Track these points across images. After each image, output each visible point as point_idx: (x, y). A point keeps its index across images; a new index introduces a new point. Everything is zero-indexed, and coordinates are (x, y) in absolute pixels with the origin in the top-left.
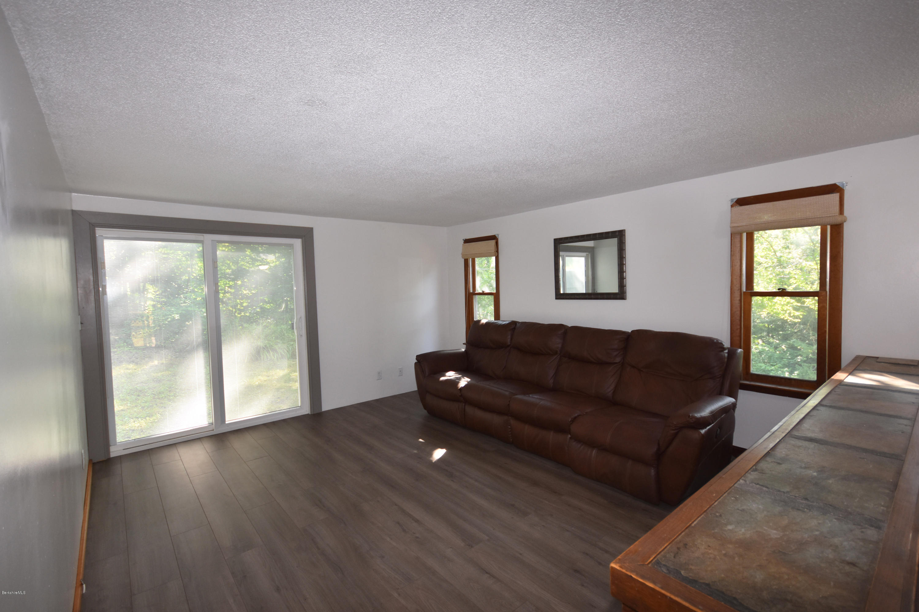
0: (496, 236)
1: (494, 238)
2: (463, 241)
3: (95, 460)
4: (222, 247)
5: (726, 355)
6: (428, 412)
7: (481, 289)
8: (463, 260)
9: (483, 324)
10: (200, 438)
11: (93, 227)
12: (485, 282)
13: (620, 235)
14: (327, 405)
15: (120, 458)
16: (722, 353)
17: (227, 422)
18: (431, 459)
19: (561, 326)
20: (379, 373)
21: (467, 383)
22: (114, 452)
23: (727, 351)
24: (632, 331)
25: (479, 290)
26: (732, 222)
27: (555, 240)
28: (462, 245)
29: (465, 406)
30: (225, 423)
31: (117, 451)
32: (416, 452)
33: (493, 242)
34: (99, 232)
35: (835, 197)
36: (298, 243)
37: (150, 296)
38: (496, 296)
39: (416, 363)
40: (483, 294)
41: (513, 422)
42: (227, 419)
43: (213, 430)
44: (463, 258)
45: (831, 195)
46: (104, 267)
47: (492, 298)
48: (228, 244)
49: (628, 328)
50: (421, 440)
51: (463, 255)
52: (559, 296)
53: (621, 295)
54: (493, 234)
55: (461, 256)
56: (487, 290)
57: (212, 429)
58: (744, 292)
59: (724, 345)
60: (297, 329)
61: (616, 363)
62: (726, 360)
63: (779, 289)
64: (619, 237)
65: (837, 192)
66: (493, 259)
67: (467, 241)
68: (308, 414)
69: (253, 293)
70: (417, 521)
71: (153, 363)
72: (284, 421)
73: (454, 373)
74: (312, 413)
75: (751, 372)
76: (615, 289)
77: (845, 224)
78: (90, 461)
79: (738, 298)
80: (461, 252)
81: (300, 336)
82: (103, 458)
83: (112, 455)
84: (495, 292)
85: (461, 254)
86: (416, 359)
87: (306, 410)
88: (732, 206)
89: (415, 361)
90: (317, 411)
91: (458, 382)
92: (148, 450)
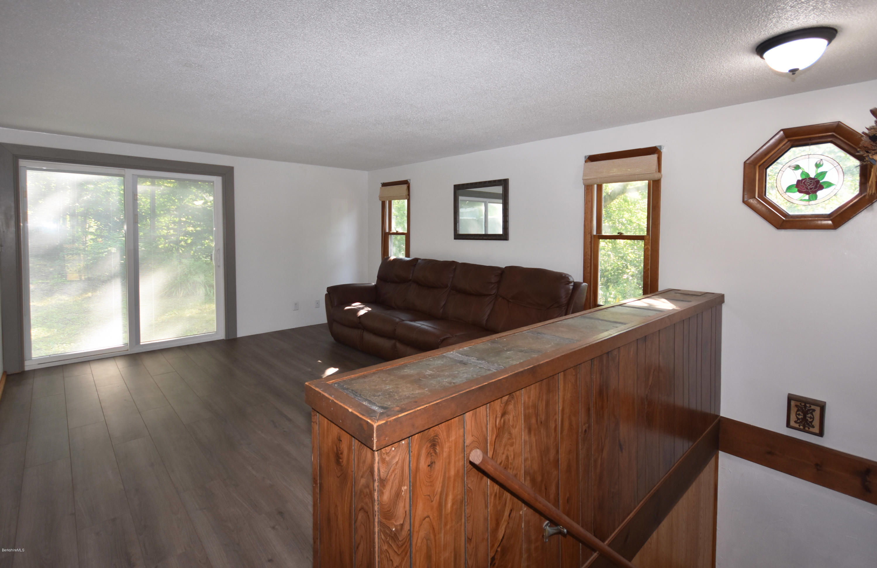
0: (408, 180)
1: (406, 182)
2: (381, 185)
3: (9, 373)
4: (167, 183)
5: (571, 287)
6: (335, 339)
7: (395, 229)
8: (381, 202)
9: (390, 260)
10: (114, 357)
11: (16, 158)
12: (399, 224)
13: (504, 183)
14: (242, 332)
15: (34, 371)
16: (567, 286)
17: (141, 344)
18: (322, 375)
19: (453, 263)
20: (296, 304)
21: (367, 312)
22: (29, 366)
23: (572, 284)
24: (506, 267)
25: (394, 230)
26: (584, 175)
27: (455, 186)
28: (379, 189)
29: (363, 332)
30: (140, 344)
31: (32, 365)
32: (310, 370)
33: (405, 186)
34: (22, 163)
35: (654, 157)
36: (218, 180)
37: (92, 230)
38: (407, 235)
39: (326, 295)
40: (397, 233)
41: (398, 345)
42: (141, 341)
43: (128, 350)
44: (380, 200)
45: (653, 155)
46: (25, 196)
47: (404, 237)
48: (174, 181)
49: (503, 264)
50: (319, 361)
51: (380, 198)
52: (458, 236)
53: (504, 237)
54: (406, 179)
55: (378, 198)
56: (401, 231)
57: (126, 349)
58: (594, 235)
59: (569, 279)
60: (215, 260)
61: (491, 295)
62: (570, 291)
63: (618, 233)
64: (503, 185)
65: (657, 154)
66: (406, 201)
67: (384, 185)
68: (224, 339)
69: (197, 231)
70: (290, 420)
71: (87, 295)
72: (199, 345)
73: (360, 303)
74: (227, 339)
75: (598, 303)
76: (500, 231)
77: (662, 179)
78: (5, 372)
79: (590, 240)
80: (378, 195)
81: (218, 266)
82: (17, 371)
83: (27, 369)
84: (406, 232)
85: (379, 196)
86: (327, 291)
87: (222, 336)
88: (586, 162)
89: (326, 292)
90: (231, 338)
91: (359, 311)
92: (62, 366)
